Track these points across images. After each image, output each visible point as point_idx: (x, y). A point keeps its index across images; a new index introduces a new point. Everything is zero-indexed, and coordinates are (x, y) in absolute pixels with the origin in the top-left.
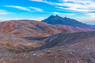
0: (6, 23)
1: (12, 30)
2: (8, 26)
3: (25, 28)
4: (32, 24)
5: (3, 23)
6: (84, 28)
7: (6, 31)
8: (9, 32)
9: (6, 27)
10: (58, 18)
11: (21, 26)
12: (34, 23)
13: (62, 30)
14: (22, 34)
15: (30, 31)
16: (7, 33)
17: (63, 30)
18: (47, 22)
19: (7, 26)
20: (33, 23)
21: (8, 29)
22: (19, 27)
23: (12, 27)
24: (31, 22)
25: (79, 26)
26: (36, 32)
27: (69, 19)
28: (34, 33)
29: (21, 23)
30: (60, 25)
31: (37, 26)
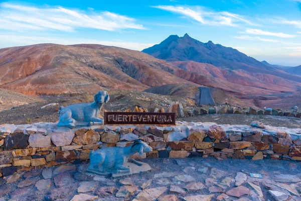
0: (25, 51)
1: (36, 71)
2: (27, 60)
3: (76, 66)
4: (103, 55)
5: (17, 50)
6: (257, 75)
7: (19, 73)
8: (27, 76)
9: (21, 63)
10: (190, 44)
11: (64, 61)
12: (108, 55)
13: (189, 76)
14: (59, 85)
15: (89, 75)
16: (20, 79)
17: (192, 75)
18: (158, 53)
19: (25, 59)
20: (105, 52)
21: (24, 68)
22: (59, 63)
23: (38, 64)
24: (101, 51)
25: (244, 68)
26: (106, 79)
27: (219, 46)
28: (99, 82)
29: (68, 52)
30: (191, 63)
31: (118, 61)
